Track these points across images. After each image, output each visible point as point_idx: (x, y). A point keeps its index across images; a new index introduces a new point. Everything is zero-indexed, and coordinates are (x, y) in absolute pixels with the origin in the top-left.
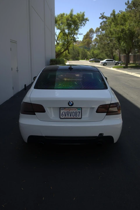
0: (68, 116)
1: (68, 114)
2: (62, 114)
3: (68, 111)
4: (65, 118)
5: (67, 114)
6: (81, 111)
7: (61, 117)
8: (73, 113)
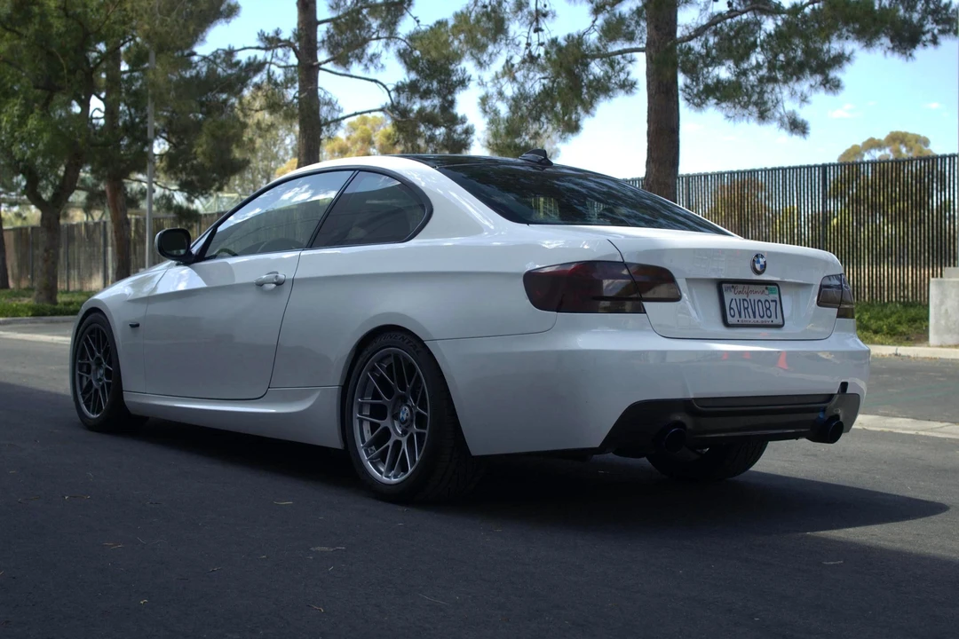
0: (748, 318)
1: (747, 308)
2: (731, 308)
3: (744, 296)
4: (740, 323)
5: (745, 308)
6: (777, 296)
7: (730, 320)
8: (760, 303)
